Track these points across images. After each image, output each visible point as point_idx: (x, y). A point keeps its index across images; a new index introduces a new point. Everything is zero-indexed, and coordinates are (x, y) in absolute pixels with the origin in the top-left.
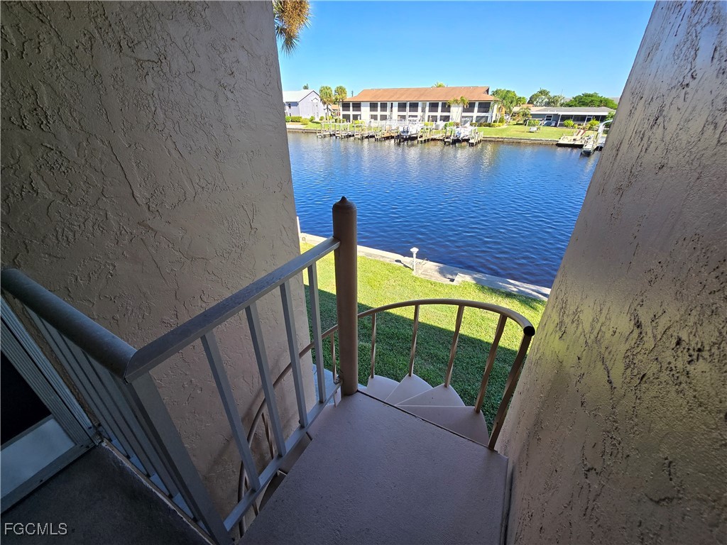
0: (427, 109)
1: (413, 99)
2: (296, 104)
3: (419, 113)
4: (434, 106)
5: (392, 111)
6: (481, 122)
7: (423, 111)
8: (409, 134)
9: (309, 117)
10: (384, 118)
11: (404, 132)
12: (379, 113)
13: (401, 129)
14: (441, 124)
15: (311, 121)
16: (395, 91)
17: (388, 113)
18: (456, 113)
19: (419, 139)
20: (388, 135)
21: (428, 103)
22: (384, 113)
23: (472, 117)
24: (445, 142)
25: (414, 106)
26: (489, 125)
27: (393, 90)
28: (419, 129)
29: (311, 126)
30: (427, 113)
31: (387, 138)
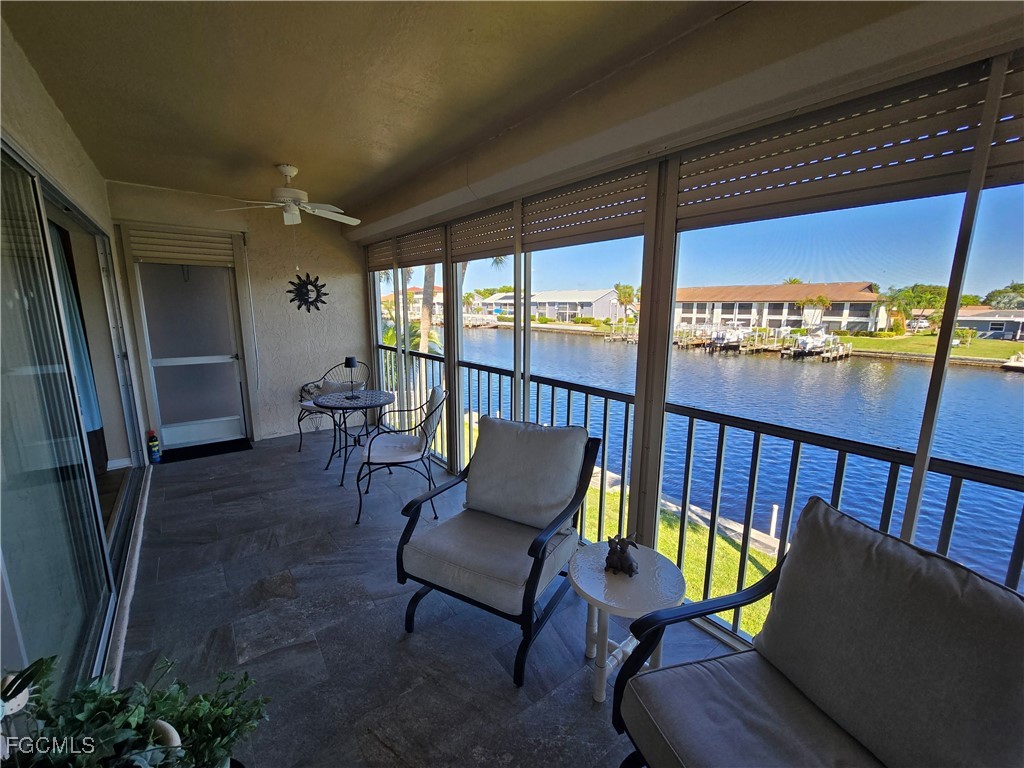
0: (766, 311)
1: (745, 299)
2: (589, 304)
3: (753, 315)
4: (776, 308)
5: (712, 313)
6: (858, 330)
7: (760, 313)
8: (725, 341)
9: (603, 319)
10: (700, 321)
11: (718, 338)
12: (694, 315)
13: (714, 336)
14: (785, 330)
15: (606, 323)
16: (722, 290)
17: (707, 315)
18: (812, 316)
19: (741, 349)
20: (700, 342)
21: (767, 304)
22: (701, 316)
23: (840, 322)
24: (783, 355)
25: (745, 307)
26: (871, 334)
27: (719, 288)
28: (741, 337)
29: (603, 328)
30: (766, 316)
31: (698, 346)
